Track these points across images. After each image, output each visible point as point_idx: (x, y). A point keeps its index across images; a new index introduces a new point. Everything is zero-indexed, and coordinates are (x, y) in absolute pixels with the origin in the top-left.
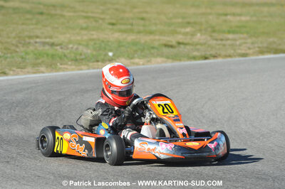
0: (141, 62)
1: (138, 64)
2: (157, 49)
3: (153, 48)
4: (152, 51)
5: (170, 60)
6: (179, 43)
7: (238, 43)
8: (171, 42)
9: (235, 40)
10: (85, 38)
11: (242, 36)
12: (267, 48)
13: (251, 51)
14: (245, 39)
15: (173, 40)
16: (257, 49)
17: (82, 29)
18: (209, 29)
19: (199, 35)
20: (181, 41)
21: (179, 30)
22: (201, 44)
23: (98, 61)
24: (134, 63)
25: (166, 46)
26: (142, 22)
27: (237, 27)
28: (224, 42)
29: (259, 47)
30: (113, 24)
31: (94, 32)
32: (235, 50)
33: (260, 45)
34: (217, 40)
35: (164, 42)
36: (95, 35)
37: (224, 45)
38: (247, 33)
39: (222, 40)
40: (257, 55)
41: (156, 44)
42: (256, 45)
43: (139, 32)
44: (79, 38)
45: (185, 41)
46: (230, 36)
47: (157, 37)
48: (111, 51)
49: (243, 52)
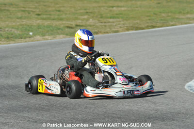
0: (50, 38)
1: (47, 39)
2: (62, 29)
3: (59, 29)
4: (58, 31)
5: (68, 36)
6: (77, 26)
7: (114, 24)
8: (72, 25)
9: (113, 22)
10: (18, 24)
11: (118, 20)
12: (132, 27)
13: (121, 29)
14: (119, 21)
15: (73, 23)
16: (125, 28)
17: (18, 18)
18: (99, 16)
19: (91, 20)
20: (78, 24)
21: (79, 17)
22: (91, 26)
23: (22, 38)
24: (45, 39)
25: (68, 27)
26: (58, 13)
27: (117, 14)
28: (106, 24)
29: (127, 27)
30: (39, 15)
31: (24, 20)
32: (111, 29)
33: (128, 25)
34: (102, 23)
35: (67, 25)
36: (25, 22)
37: (105, 26)
38: (122, 18)
39: (105, 23)
40: (125, 31)
41: (62, 26)
42: (126, 25)
43: (54, 19)
44: (14, 24)
45: (81, 24)
46: (111, 20)
47: (64, 22)
48: (32, 31)
49: (116, 30)
